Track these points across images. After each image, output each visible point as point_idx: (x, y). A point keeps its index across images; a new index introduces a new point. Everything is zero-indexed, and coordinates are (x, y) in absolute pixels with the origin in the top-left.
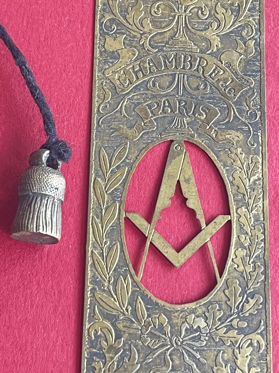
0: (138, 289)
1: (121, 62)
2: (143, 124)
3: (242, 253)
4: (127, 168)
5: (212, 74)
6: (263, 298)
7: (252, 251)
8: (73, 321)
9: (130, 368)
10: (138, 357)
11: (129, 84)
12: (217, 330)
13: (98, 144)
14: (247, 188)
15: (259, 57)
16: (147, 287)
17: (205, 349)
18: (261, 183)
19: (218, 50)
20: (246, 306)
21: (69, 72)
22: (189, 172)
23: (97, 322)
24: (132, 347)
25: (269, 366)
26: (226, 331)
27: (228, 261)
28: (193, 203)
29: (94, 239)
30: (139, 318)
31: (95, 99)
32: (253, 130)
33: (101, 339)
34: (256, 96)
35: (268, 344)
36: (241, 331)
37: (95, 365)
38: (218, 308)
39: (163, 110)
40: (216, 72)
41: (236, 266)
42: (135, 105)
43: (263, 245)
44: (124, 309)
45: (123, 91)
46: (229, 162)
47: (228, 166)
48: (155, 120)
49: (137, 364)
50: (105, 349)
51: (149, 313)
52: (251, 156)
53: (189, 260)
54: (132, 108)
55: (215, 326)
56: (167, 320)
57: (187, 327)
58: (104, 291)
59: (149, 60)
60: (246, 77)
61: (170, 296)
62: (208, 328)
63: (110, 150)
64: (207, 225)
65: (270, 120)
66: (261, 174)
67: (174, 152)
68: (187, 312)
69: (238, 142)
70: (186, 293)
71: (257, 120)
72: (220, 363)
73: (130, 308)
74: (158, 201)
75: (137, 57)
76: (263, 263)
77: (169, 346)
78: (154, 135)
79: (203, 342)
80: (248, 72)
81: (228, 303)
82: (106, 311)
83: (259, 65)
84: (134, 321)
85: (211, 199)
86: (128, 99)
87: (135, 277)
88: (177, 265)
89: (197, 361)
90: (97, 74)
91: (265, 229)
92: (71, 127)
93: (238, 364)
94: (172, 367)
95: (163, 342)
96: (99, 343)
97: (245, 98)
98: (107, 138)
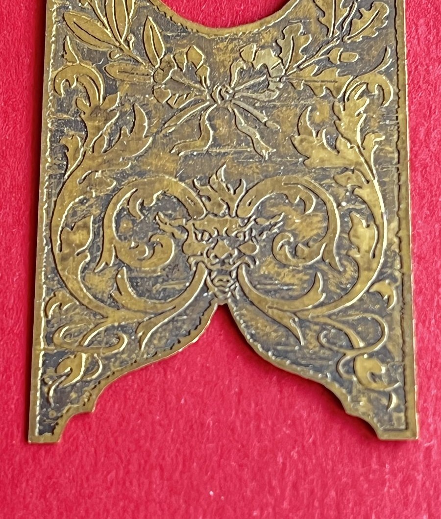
0: (148, 4)
6: (390, 7)
8: (26, 68)
9: (133, 145)
10: (149, 125)
12: (302, 70)
17: (278, 104)
20: (356, 23)
23: (69, 66)
24: (137, 106)
25: (402, 129)
26: (319, 70)
30: (150, 56)
33: (78, 95)
35: (399, 90)
36: (346, 68)
37: (67, 142)
44: (122, 41)
49: (146, 137)
50: (84, 113)
51: (169, 45)
55: (297, 62)
56: (203, 57)
57: (242, 68)
58: (83, 9)
61: (210, 16)
62: (282, 67)
70: (242, 8)
72: (306, 128)
73: (133, 39)
77: (208, 103)
79: (272, 93)
81: (323, 20)
82: (86, 46)
84: (141, 60)
89: (262, 127)
93: (342, 128)
94: (215, 139)
95: (196, 95)
96: (73, 103)
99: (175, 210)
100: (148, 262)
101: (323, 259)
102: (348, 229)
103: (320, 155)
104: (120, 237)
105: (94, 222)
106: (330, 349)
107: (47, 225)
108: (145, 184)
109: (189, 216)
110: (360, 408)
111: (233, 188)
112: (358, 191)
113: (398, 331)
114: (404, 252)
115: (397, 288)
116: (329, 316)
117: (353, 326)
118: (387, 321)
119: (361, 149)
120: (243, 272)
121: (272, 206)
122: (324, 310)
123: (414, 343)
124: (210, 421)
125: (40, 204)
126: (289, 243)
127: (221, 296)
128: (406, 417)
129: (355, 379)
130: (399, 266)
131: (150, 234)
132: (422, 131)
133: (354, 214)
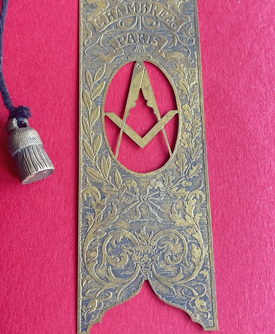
0: (116, 164)
1: (98, 10)
2: (115, 52)
3: (186, 135)
4: (105, 82)
5: (161, 14)
6: (202, 165)
7: (194, 134)
8: (72, 188)
9: (111, 218)
10: (117, 211)
11: (104, 25)
12: (171, 189)
13: (84, 67)
14: (189, 90)
15: (193, 1)
16: (121, 162)
17: (164, 202)
18: (198, 87)
20: (190, 171)
21: (63, 19)
22: (148, 82)
23: (88, 188)
24: (113, 203)
25: (208, 211)
26: (178, 188)
27: (177, 142)
28: (152, 103)
29: (84, 132)
30: (117, 184)
31: (81, 36)
32: (191, 51)
33: (91, 199)
34: (192, 28)
35: (207, 197)
36: (187, 188)
37: (88, 217)
38: (171, 174)
39: (128, 41)
40: (164, 13)
41: (183, 145)
42: (109, 39)
43: (201, 129)
44: (107, 178)
45: (100, 29)
46: (175, 75)
47: (175, 77)
48: (123, 48)
49: (116, 215)
50: (94, 206)
51: (123, 180)
52: (190, 69)
53: (150, 142)
54: (107, 41)
55: (170, 186)
56: (136, 184)
57: (150, 188)
58: (92, 166)
59: (117, 8)
60: (184, 15)
61: (138, 168)
62: (165, 188)
63: (92, 71)
64: (161, 118)
65: (202, 44)
66: (198, 81)
67: (137, 69)
68: (150, 177)
69: (181, 59)
70: (149, 165)
71: (193, 44)
72: (174, 211)
73: (111, 178)
74: (127, 103)
75: (109, 7)
76: (201, 142)
77: (138, 202)
78: (123, 58)
79: (162, 198)
80: (185, 12)
81: (178, 170)
82: (94, 180)
83: (193, 7)
84: (114, 186)
85: (164, 100)
86: (104, 35)
87: (113, 156)
88: (142, 146)
89: (158, 211)
90: (82, 19)
91: (202, 118)
92: (66, 57)
93: (187, 212)
94: (141, 216)
95: (134, 199)
96: (90, 202)
97: (185, 30)
98: (91, 62)
99: (128, 243)
100: (119, 264)
101: (182, 261)
102: (191, 250)
103: (179, 221)
104: (108, 254)
105: (99, 249)
106: (186, 297)
107: (81, 250)
108: (117, 233)
109: (133, 246)
110: (197, 319)
111: (149, 234)
112: (193, 235)
113: (210, 289)
114: (211, 259)
115: (209, 272)
116: (185, 284)
117: (194, 287)
118: (205, 285)
119: (194, 219)
120: (153, 267)
121: (163, 241)
122: (183, 281)
123: (215, 294)
124: (143, 324)
125: (79, 242)
126: (169, 256)
127: (146, 277)
128: (214, 322)
129: (195, 308)
130: (209, 264)
131: (119, 253)
132: (215, 211)
133: (193, 244)
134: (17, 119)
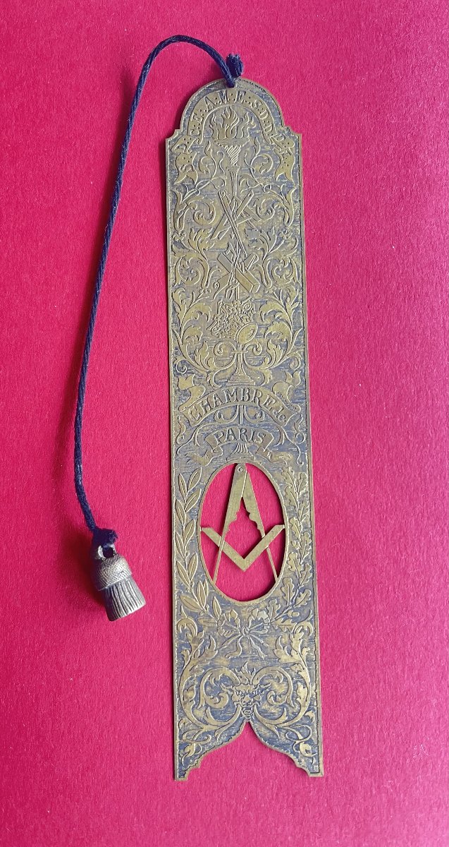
0: (214, 591)
1: (192, 398)
2: (212, 451)
3: (294, 556)
4: (201, 490)
5: (266, 403)
6: (311, 592)
7: (303, 554)
9: (210, 654)
10: (216, 645)
11: (199, 418)
12: (277, 620)
13: (178, 471)
14: (298, 500)
15: (305, 385)
16: (221, 589)
17: (268, 635)
18: (309, 496)
19: (270, 382)
20: (298, 599)
22: (251, 490)
23: (183, 619)
24: (211, 637)
25: (317, 645)
26: (283, 620)
27: (283, 564)
28: (255, 516)
29: (178, 552)
30: (216, 614)
31: (173, 432)
32: (301, 451)
33: (187, 632)
34: (303, 421)
35: (316, 629)
36: (295, 619)
37: (184, 653)
38: (276, 602)
39: (228, 438)
40: (270, 401)
41: (290, 567)
42: (206, 435)
43: (310, 548)
44: (204, 608)
45: (195, 423)
46: (282, 480)
47: (282, 483)
48: (222, 447)
49: (215, 650)
50: (190, 640)
51: (223, 609)
52: (300, 473)
54: (203, 438)
55: (275, 617)
56: (237, 614)
57: (253, 620)
58: (187, 593)
59: (215, 395)
60: (294, 405)
62: (269, 619)
63: (187, 476)
64: (266, 534)
65: (314, 441)
66: (309, 488)
67: (238, 473)
68: (252, 607)
69: (289, 461)
71: (304, 441)
72: (279, 646)
73: (209, 606)
74: (227, 516)
75: (205, 393)
76: (312, 563)
77: (240, 635)
78: (222, 460)
79: (265, 631)
80: (295, 400)
81: (285, 598)
82: (190, 610)
83: (305, 392)
84: (212, 616)
86: (199, 430)
87: (211, 581)
88: (244, 569)
89: (261, 645)
90: (173, 410)
91: (312, 534)
93: (293, 646)
94: (243, 651)
95: (235, 632)
96: (185, 635)
97: (293, 423)
98: (184, 465)
99: (228, 682)
100: (218, 704)
101: (287, 702)
102: (296, 689)
103: (285, 658)
104: (206, 694)
105: (196, 688)
106: (290, 740)
107: (177, 689)
108: (216, 670)
109: (233, 684)
110: (302, 764)
111: (251, 672)
112: (300, 673)
113: (316, 732)
114: (318, 699)
115: (315, 713)
116: (289, 726)
117: (298, 730)
118: (312, 728)
119: (301, 655)
120: (255, 708)
121: (266, 680)
122: (288, 724)
123: (321, 737)
125: (174, 680)
126: (273, 696)
127: (247, 718)
128: (319, 768)
129: (299, 752)
130: (316, 705)
131: (218, 692)
133: (299, 683)
134: (102, 547)
